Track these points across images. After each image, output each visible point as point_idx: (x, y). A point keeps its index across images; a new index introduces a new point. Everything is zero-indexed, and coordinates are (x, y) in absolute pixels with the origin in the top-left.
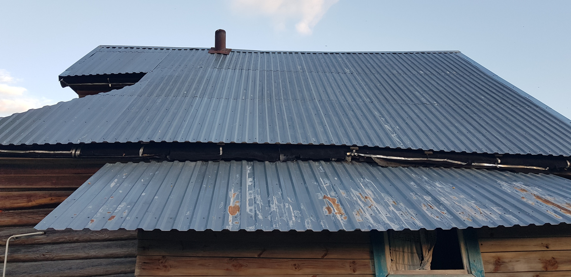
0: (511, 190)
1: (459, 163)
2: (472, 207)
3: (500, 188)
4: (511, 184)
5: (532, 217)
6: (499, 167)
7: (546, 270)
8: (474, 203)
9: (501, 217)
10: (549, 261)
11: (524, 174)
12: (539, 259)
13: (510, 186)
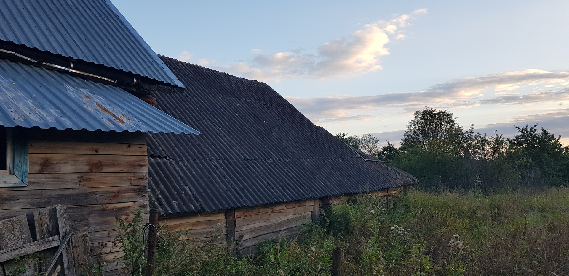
0: (75, 95)
1: (29, 59)
2: (28, 106)
3: (65, 92)
4: (77, 90)
5: (87, 123)
6: (71, 71)
7: (91, 171)
8: (32, 103)
9: (56, 119)
10: (96, 164)
11: (94, 83)
12: (87, 162)
13: (76, 91)
